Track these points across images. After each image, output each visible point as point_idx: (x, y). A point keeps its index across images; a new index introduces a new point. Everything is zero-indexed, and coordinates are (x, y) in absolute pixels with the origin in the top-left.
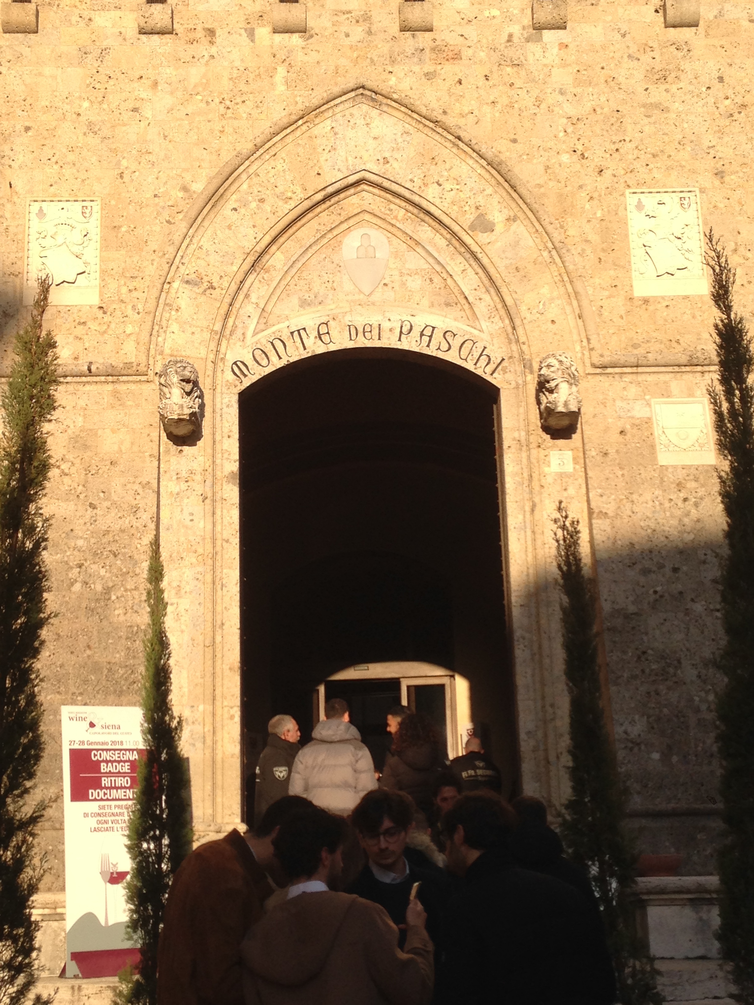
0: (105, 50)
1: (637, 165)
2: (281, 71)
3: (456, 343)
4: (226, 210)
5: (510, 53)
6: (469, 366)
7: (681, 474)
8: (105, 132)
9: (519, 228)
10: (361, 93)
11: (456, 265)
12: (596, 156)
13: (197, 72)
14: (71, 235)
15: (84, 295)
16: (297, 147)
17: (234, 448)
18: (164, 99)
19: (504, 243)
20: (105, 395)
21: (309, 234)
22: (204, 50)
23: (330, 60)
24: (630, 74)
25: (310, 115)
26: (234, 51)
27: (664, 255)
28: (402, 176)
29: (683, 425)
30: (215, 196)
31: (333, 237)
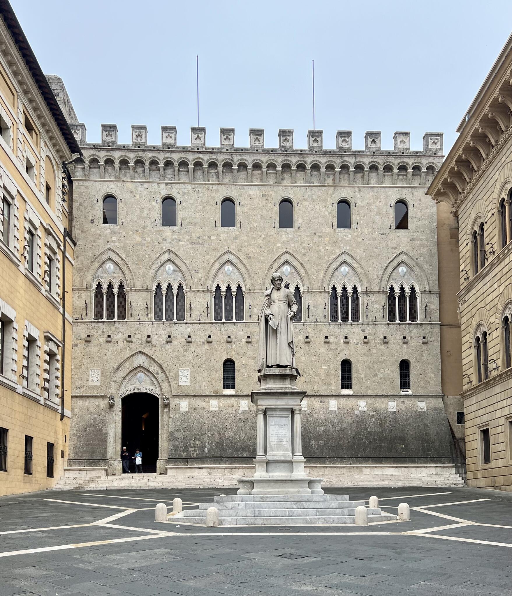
0: (101, 345)
1: (181, 365)
2: (128, 348)
3: (153, 391)
4: (119, 371)
5: (163, 346)
6: (155, 395)
7: (183, 412)
8: (101, 358)
9: (163, 374)
10: (140, 352)
11: (153, 379)
12: (175, 363)
13: (115, 348)
14: (96, 375)
15: (98, 384)
16: (130, 360)
17: (120, 406)
18: (110, 353)
19: (161, 376)
20: (101, 399)
21: (132, 374)
22: (116, 345)
23: (135, 347)
24: (181, 350)
25: (132, 356)
26: (121, 345)
27: (184, 379)
28: (146, 365)
29: (184, 405)
30: (118, 369)
31: (136, 374)
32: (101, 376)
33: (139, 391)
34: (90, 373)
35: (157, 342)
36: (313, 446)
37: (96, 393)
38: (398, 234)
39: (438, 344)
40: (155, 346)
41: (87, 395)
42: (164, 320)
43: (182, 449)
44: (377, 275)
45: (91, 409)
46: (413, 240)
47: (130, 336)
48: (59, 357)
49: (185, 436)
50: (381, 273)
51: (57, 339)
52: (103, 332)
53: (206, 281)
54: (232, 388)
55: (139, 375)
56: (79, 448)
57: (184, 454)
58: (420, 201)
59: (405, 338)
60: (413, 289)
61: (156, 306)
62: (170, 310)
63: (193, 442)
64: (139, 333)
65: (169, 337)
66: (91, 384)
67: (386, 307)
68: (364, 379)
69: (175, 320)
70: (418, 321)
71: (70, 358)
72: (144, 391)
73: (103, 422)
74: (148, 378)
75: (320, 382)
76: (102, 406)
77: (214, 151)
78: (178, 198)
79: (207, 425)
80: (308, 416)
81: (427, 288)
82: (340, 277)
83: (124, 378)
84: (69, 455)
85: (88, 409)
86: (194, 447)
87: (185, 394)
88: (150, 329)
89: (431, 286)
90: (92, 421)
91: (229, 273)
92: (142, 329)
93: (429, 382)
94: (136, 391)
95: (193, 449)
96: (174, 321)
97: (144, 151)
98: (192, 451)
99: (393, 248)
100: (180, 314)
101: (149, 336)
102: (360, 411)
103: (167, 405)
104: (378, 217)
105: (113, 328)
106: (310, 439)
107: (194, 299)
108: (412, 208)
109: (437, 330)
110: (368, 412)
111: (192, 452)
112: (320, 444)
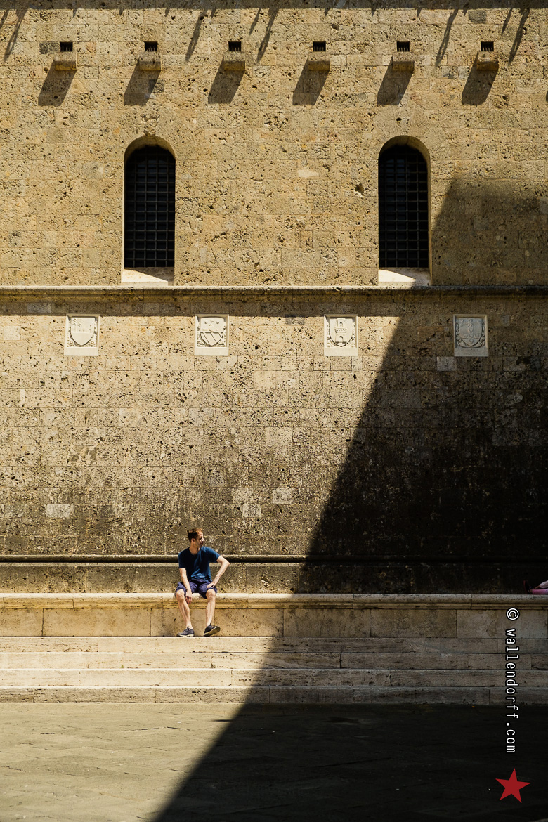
36: (246, 508)
68: (478, 222)
75: (288, 234)
80: (230, 381)
102: (459, 360)
106: (231, 482)
110: (496, 363)
112: (275, 501)
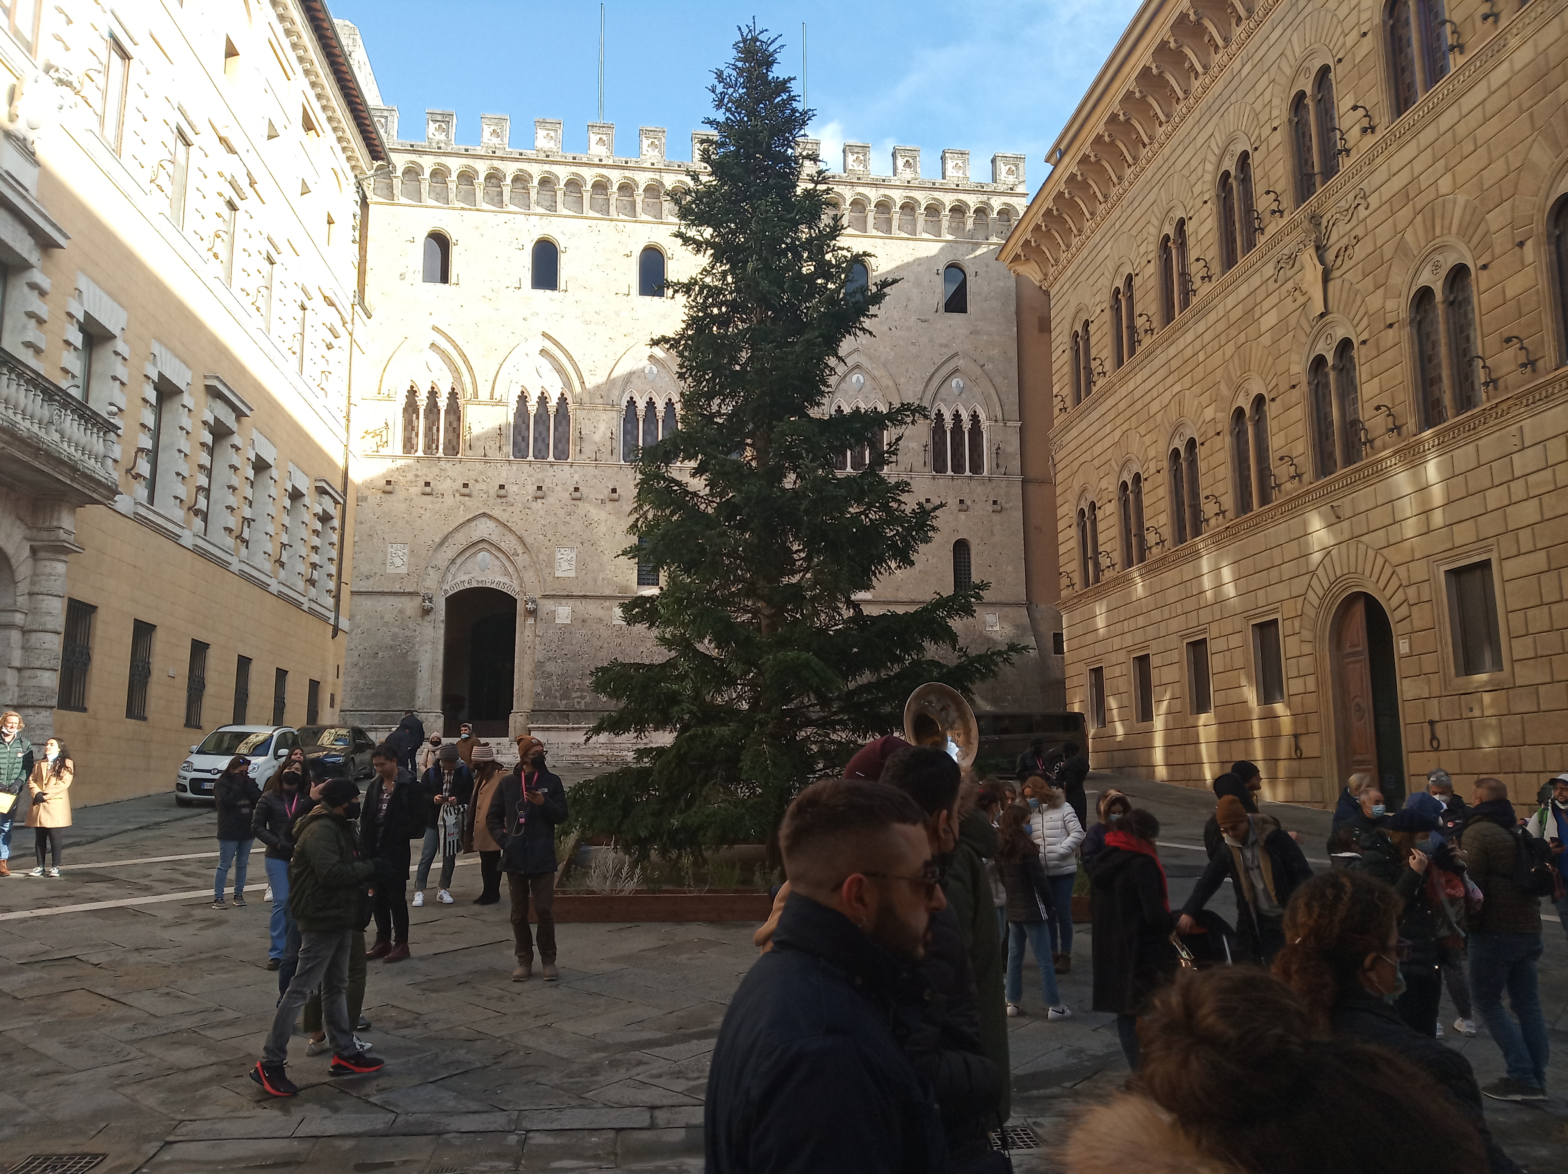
0: (412, 499)
1: (560, 539)
2: (462, 507)
3: (507, 586)
4: (444, 548)
5: (528, 505)
6: (510, 593)
7: (561, 626)
8: (411, 523)
9: (525, 556)
10: (484, 515)
11: (508, 564)
12: (549, 536)
13: (437, 506)
14: (401, 553)
15: (404, 570)
16: (466, 529)
17: (443, 613)
18: (428, 514)
19: (522, 560)
20: (408, 598)
21: (467, 554)
22: (440, 500)
23: (475, 506)
24: (562, 513)
25: (469, 520)
26: (449, 500)
27: (565, 566)
28: (494, 538)
29: (564, 612)
30: (441, 544)
31: (475, 554)
32: (410, 556)
33: (481, 585)
34: (390, 550)
35: (516, 497)
37: (398, 587)
38: (950, 322)
39: (1018, 514)
40: (513, 505)
41: (381, 590)
42: (531, 458)
43: (558, 694)
44: (914, 391)
45: (388, 617)
46: (974, 332)
47: (466, 485)
48: (336, 523)
49: (565, 671)
50: (920, 388)
51: (333, 489)
52: (417, 476)
53: (609, 390)
54: (653, 584)
55: (481, 555)
56: (362, 690)
57: (562, 705)
58: (987, 267)
59: (961, 501)
60: (975, 417)
61: (516, 432)
62: (541, 439)
63: (579, 681)
64: (484, 481)
65: (540, 488)
66: (390, 570)
67: (930, 448)
69: (551, 458)
70: (985, 473)
71: (353, 521)
72: (488, 585)
73: (408, 640)
74: (497, 562)
76: (409, 612)
77: (629, 165)
78: (561, 242)
79: (605, 650)
81: (1000, 416)
82: (850, 393)
83: (453, 561)
84: (342, 701)
85: (382, 617)
86: (582, 690)
87: (565, 593)
88: (504, 474)
89: (1006, 413)
90: (388, 641)
91: (650, 377)
92: (490, 474)
93: (1004, 580)
94: (475, 585)
95: (578, 694)
96: (549, 459)
97: (502, 159)
98: (578, 697)
99: (941, 345)
100: (560, 446)
101: (502, 487)
103: (533, 613)
104: (915, 291)
105: (436, 470)
107: (588, 422)
108: (974, 278)
109: (1017, 490)
111: (576, 700)
